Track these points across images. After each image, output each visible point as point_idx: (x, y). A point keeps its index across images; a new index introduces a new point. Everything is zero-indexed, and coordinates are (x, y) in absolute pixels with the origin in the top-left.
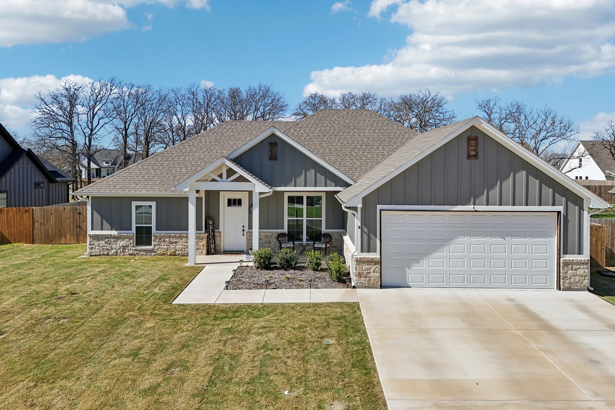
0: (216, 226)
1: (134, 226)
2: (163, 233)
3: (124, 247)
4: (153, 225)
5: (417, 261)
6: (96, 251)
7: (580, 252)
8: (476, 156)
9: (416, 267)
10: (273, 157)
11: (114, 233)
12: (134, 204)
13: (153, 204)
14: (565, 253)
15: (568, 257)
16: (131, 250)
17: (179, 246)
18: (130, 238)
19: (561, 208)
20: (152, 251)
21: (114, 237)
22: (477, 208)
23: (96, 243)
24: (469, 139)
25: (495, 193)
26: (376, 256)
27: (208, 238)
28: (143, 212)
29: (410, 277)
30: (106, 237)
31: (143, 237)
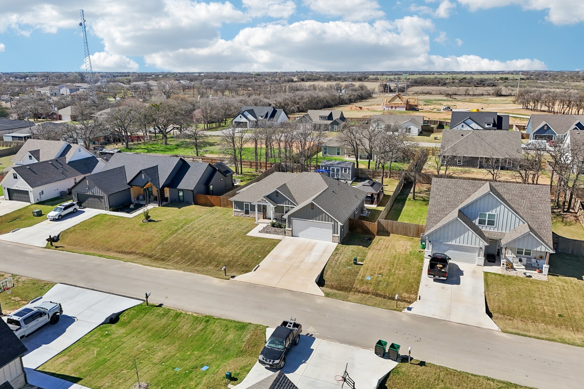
0: (266, 211)
1: (244, 209)
2: (252, 212)
3: (242, 215)
4: (249, 209)
6: (235, 215)
7: (337, 234)
8: (313, 209)
9: (301, 232)
10: (277, 196)
11: (240, 210)
12: (244, 203)
13: (249, 204)
14: (334, 233)
15: (334, 235)
16: (244, 215)
19: (333, 223)
20: (250, 216)
21: (239, 211)
22: (313, 221)
23: (235, 213)
24: (312, 205)
25: (318, 218)
26: (291, 229)
27: (264, 215)
28: (247, 205)
29: (300, 234)
30: (238, 211)
31: (247, 212)
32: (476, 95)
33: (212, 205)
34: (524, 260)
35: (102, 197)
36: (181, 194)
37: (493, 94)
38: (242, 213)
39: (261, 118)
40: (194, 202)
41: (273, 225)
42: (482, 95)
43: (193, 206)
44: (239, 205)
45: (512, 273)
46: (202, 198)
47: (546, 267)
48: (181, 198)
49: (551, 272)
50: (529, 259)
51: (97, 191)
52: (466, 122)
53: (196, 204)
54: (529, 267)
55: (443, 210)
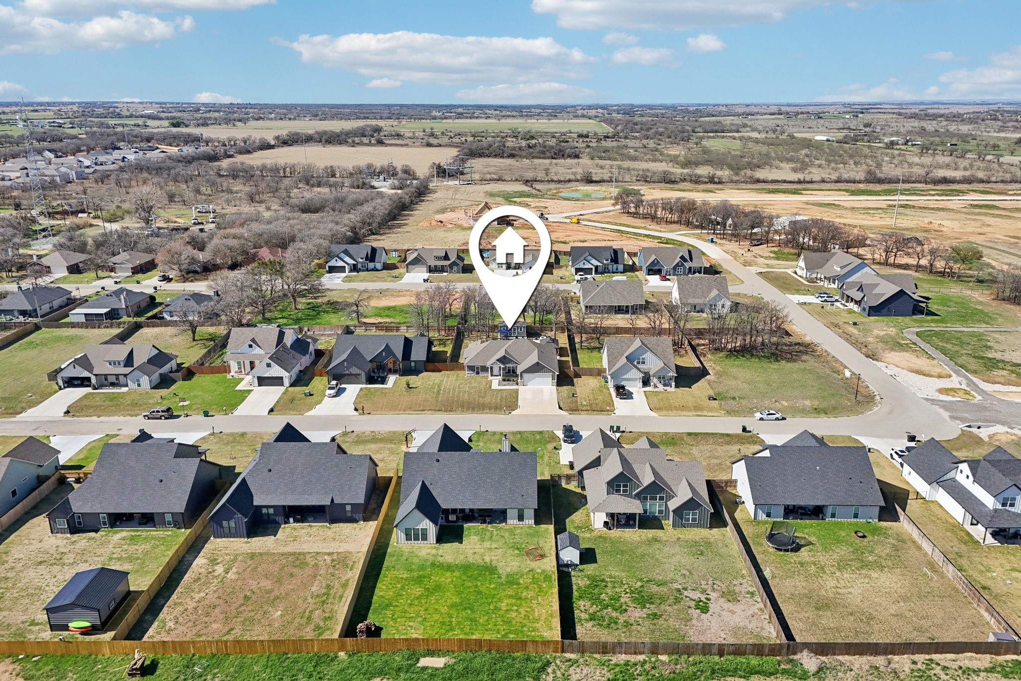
0: (492, 370)
1: (476, 371)
2: (480, 372)
5: (530, 382)
6: (469, 375)
8: (538, 366)
10: (504, 359)
11: (472, 371)
14: (553, 380)
17: (486, 375)
19: (552, 373)
20: (480, 376)
22: (539, 373)
24: (537, 363)
25: (542, 371)
26: (522, 381)
28: (478, 368)
29: (528, 384)
30: (471, 373)
31: (478, 373)
32: (561, 181)
33: (440, 371)
34: (662, 381)
35: (359, 375)
36: (413, 364)
37: (582, 180)
39: (361, 260)
40: (424, 369)
41: (504, 380)
42: (570, 181)
43: (425, 374)
44: (471, 368)
45: (657, 390)
46: (431, 366)
47: (673, 384)
48: (413, 368)
49: (676, 386)
50: (665, 381)
51: (354, 370)
52: (587, 258)
53: (426, 371)
54: (665, 385)
55: (616, 358)
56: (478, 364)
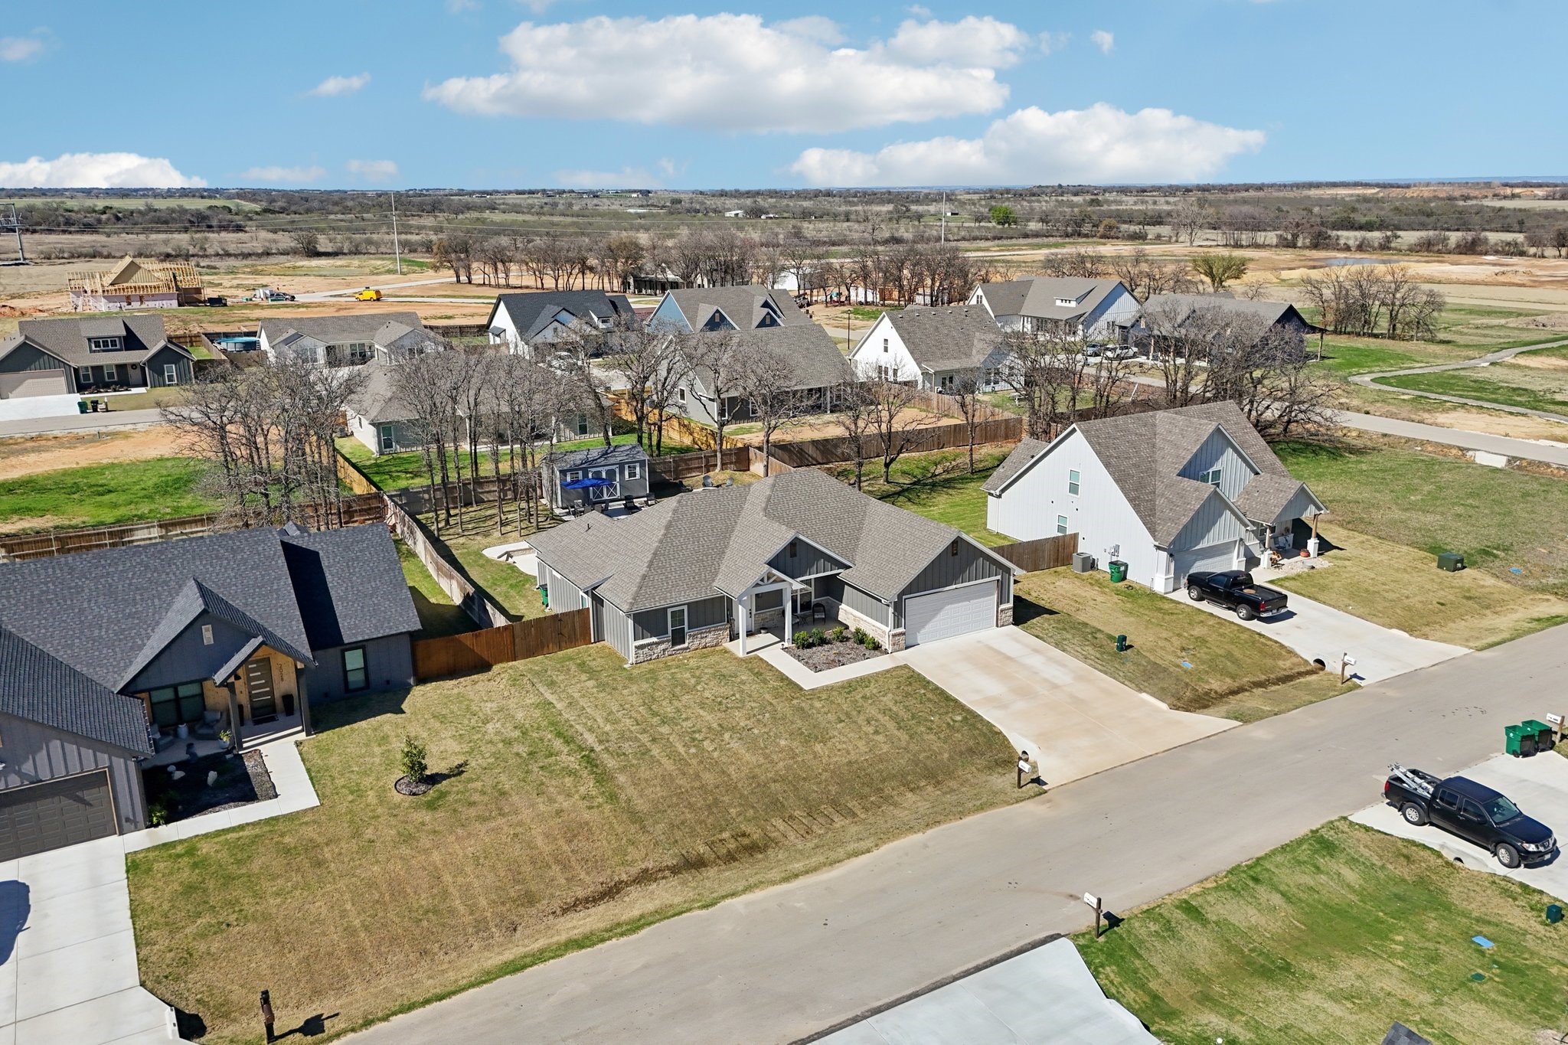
1: (670, 629)
2: (694, 631)
3: (664, 650)
4: (686, 626)
5: (923, 627)
6: (641, 659)
7: (1008, 602)
8: (958, 555)
9: (923, 631)
10: (793, 554)
11: (655, 639)
12: (669, 611)
13: (685, 608)
14: (1001, 603)
15: (1002, 606)
16: (669, 651)
17: (708, 640)
18: (668, 641)
19: (1000, 577)
20: (688, 648)
21: (653, 643)
22: (957, 586)
23: (640, 652)
24: (955, 545)
25: (966, 575)
26: (901, 630)
28: (678, 616)
29: (920, 638)
30: (649, 645)
31: (678, 638)
36: (354, 660)
38: (662, 647)
40: (415, 673)
41: (804, 645)
44: (651, 622)
47: (1315, 543)
48: (356, 679)
51: (61, 761)
53: (422, 680)
56: (680, 595)
